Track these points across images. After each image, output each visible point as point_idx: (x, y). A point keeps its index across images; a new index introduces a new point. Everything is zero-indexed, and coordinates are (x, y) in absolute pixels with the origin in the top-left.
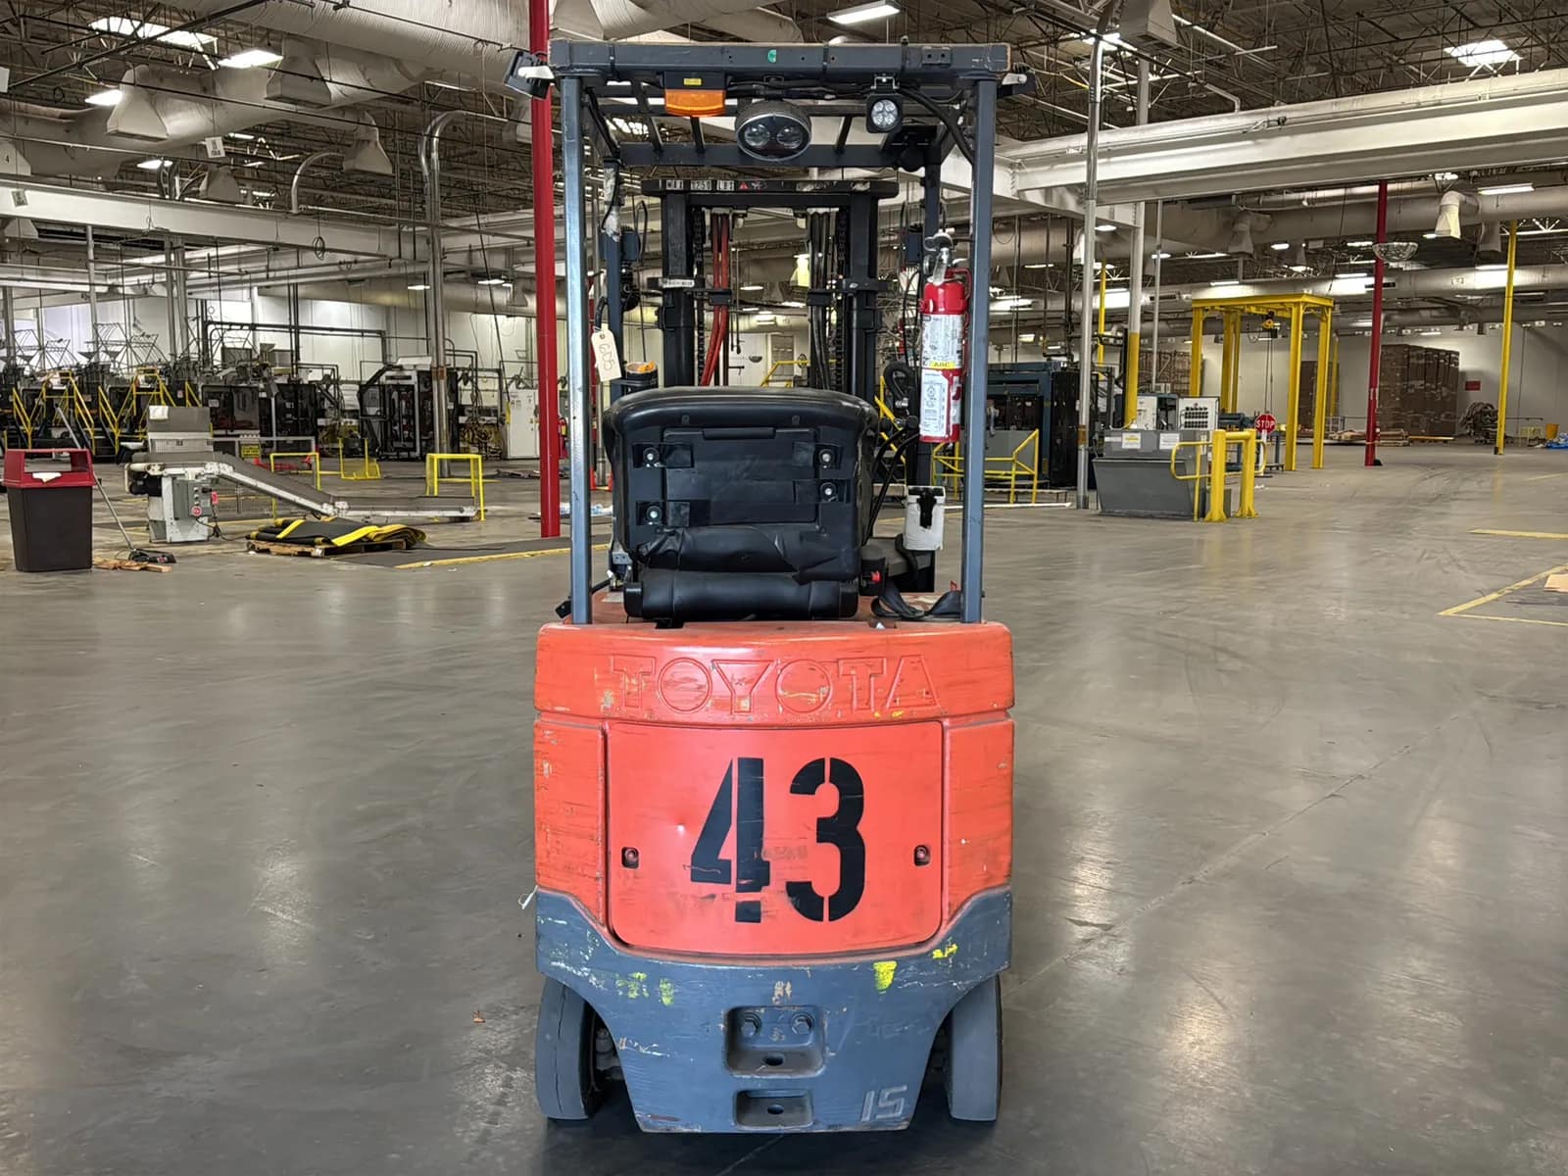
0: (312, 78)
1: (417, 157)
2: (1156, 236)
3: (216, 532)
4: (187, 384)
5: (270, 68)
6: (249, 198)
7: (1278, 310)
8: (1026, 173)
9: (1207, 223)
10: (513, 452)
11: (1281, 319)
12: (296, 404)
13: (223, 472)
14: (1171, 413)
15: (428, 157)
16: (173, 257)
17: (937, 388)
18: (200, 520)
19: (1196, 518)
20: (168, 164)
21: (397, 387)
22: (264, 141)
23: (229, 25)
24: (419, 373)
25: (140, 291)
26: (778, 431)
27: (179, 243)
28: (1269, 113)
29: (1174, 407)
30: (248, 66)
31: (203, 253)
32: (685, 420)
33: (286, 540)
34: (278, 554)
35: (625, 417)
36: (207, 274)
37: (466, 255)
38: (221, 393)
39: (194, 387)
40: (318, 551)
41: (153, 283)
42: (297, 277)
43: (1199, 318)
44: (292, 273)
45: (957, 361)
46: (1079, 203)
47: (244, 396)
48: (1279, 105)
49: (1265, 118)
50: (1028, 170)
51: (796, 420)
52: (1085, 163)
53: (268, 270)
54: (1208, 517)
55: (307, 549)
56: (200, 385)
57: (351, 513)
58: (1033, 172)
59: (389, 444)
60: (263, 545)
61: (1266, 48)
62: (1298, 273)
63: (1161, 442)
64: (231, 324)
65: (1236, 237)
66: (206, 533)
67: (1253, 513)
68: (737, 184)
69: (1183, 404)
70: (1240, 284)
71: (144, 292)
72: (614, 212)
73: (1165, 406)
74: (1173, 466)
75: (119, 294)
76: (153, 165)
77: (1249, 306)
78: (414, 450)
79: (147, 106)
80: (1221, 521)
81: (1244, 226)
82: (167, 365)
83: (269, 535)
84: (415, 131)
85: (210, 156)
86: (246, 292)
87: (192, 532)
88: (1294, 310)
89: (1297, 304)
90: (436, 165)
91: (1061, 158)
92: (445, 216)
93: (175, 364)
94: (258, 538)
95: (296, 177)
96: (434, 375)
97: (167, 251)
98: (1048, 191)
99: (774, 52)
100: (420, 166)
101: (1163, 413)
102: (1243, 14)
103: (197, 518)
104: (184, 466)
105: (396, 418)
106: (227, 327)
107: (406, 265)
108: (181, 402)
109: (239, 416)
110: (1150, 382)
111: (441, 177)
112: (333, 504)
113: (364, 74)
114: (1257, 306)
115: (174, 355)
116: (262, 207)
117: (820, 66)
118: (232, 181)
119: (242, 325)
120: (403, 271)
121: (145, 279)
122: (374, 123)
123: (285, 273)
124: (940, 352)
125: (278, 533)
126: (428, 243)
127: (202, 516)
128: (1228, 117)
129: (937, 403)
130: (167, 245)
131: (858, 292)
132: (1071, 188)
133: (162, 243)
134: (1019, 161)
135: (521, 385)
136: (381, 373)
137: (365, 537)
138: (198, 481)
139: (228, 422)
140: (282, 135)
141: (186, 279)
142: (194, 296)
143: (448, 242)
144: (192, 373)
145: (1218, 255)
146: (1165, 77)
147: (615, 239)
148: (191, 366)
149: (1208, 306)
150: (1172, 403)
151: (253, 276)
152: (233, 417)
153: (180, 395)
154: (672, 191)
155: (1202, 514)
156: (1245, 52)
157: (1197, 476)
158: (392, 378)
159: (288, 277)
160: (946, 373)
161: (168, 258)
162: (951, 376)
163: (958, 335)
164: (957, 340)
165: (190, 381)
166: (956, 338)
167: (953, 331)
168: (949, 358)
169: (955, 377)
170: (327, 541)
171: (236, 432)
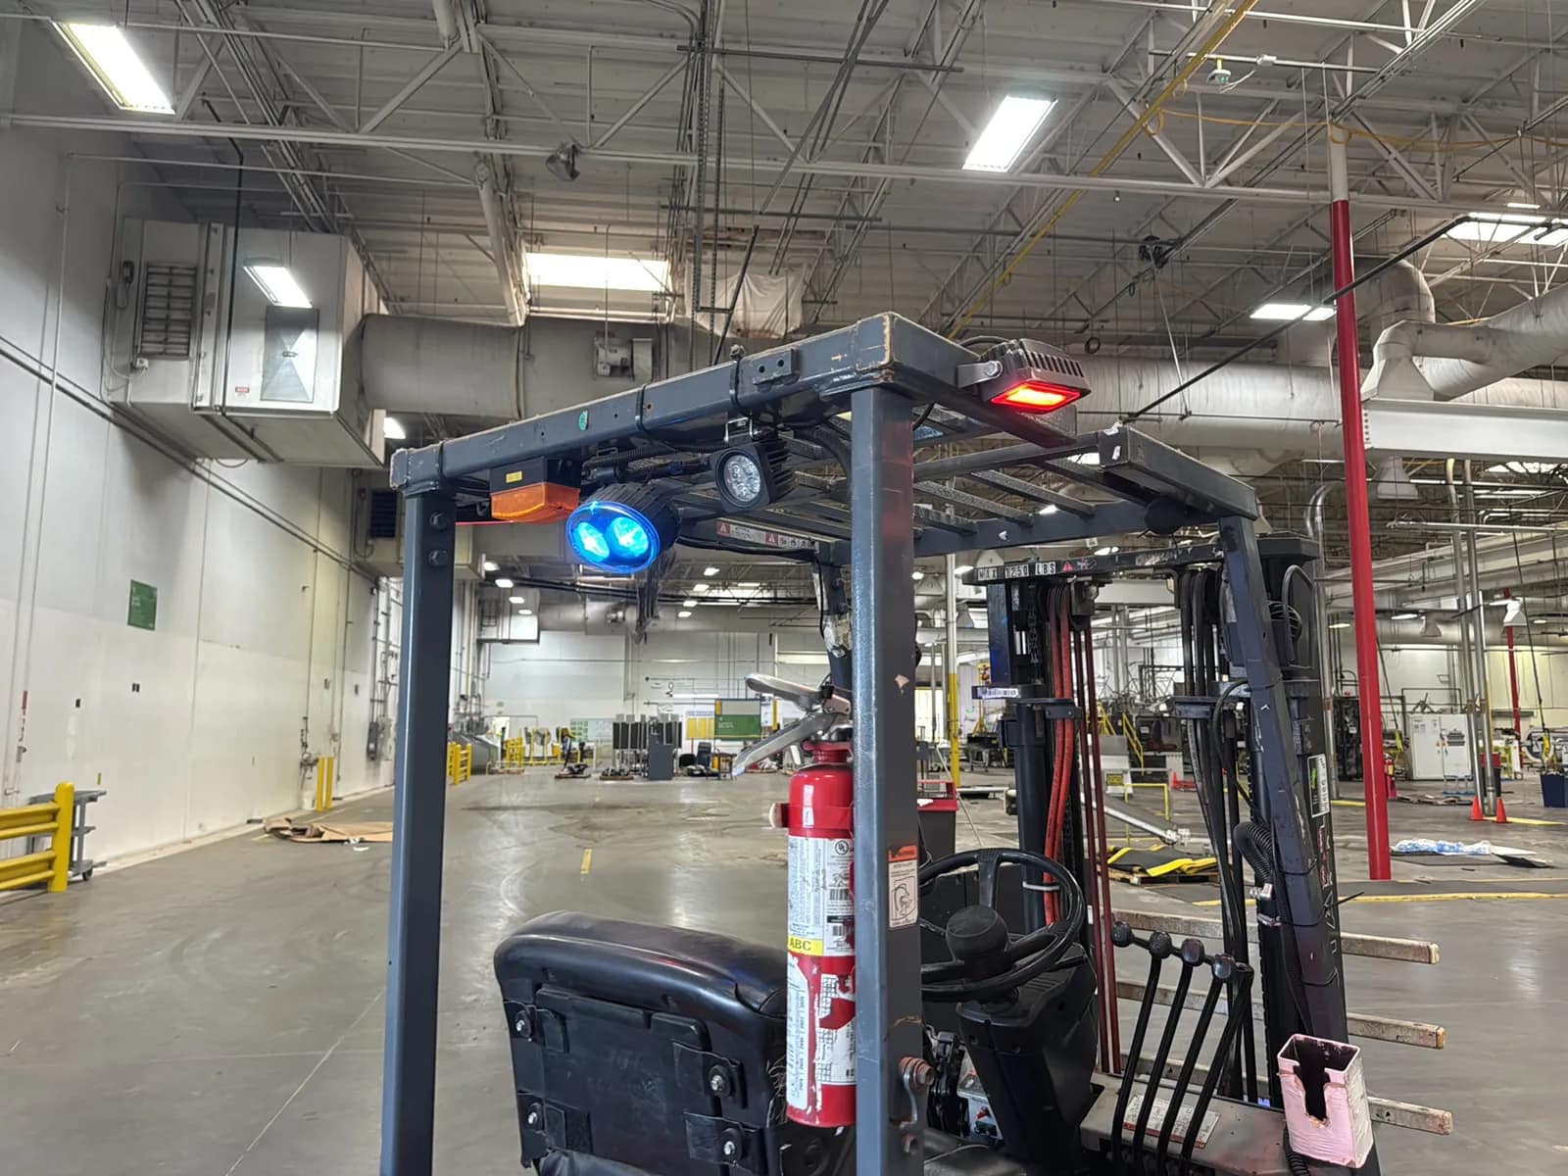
4: (1124, 716)
10: (1419, 772)
16: (1117, 619)
17: (793, 996)
20: (1115, 549)
26: (655, 1018)
27: (1121, 607)
31: (1142, 613)
33: (1112, 866)
36: (1144, 630)
38: (1152, 722)
39: (1130, 718)
40: (1135, 879)
47: (1171, 724)
55: (1128, 877)
56: (1135, 715)
57: (1193, 840)
64: (1161, 667)
84: (1302, 502)
90: (1320, 527)
100: (1306, 528)
106: (1158, 669)
108: (1119, 731)
109: (1166, 740)
111: (1324, 537)
112: (1176, 831)
113: (1233, 464)
124: (798, 918)
125: (1110, 857)
130: (1113, 609)
135: (1427, 710)
137: (1179, 869)
139: (1156, 746)
141: (1129, 634)
144: (1129, 707)
148: (1129, 700)
153: (1120, 724)
160: (806, 964)
161: (1114, 619)
162: (815, 971)
163: (830, 880)
164: (827, 893)
165: (1127, 713)
166: (824, 887)
167: (818, 872)
168: (808, 930)
169: (824, 976)
170: (1143, 871)
171: (1163, 754)
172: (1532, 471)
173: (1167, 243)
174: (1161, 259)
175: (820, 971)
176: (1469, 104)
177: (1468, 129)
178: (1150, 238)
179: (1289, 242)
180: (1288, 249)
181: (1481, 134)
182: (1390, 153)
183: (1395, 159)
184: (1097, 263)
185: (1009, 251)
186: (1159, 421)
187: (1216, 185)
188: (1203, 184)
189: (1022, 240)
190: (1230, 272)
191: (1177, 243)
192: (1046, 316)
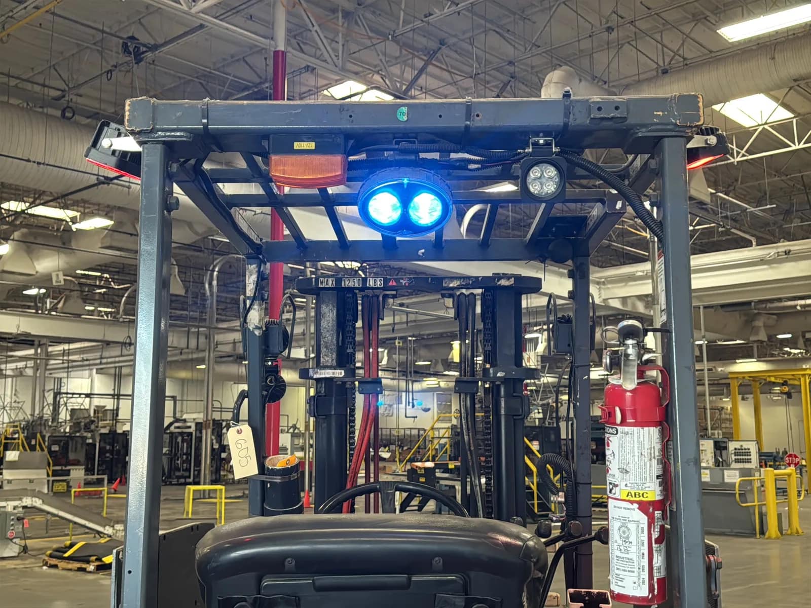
0: (131, 235)
1: (203, 284)
2: (701, 330)
3: (25, 549)
4: (38, 435)
5: (105, 229)
6: (96, 313)
7: (790, 379)
8: (609, 288)
9: (734, 320)
11: (793, 386)
12: (113, 447)
13: (34, 504)
14: (724, 452)
15: (210, 284)
16: (39, 351)
17: (633, 527)
18: (14, 540)
19: (758, 536)
20: (43, 291)
21: (181, 434)
22: (108, 276)
23: (86, 205)
24: (197, 424)
25: (17, 372)
26: (414, 578)
27: (43, 341)
28: (777, 247)
29: (726, 448)
30: (93, 228)
31: (60, 348)
32: (290, 563)
33: (70, 558)
34: (64, 569)
35: (208, 563)
36: (61, 362)
37: (231, 345)
38: (61, 441)
39: (43, 437)
40: (91, 568)
41: (26, 367)
42: (119, 362)
43: (735, 385)
44: (117, 359)
45: (658, 489)
46: (646, 307)
47: (76, 442)
48: (783, 242)
49: (775, 251)
50: (609, 286)
51: (438, 562)
52: (650, 281)
53: (101, 358)
54: (767, 535)
55: (84, 566)
56: (47, 435)
58: (613, 288)
59: (172, 473)
60: (54, 561)
61: (768, 206)
62: (795, 354)
63: (726, 477)
64: (73, 394)
65: (755, 330)
66: (17, 551)
67: (800, 531)
68: (386, 281)
69: (732, 446)
70: (757, 361)
71: (19, 373)
72: (256, 307)
73: (720, 447)
74: (737, 495)
75: (2, 374)
76: (33, 292)
77: (769, 376)
78: (189, 477)
79: (25, 255)
80: (777, 538)
81: (759, 323)
82: (28, 422)
83: (59, 553)
85: (54, 283)
86: (87, 373)
87: (7, 550)
88: (802, 379)
89: (804, 375)
90: (215, 289)
91: (632, 278)
92: (218, 321)
93: (33, 421)
94: (51, 556)
95: (124, 299)
96: (204, 425)
97: (36, 347)
98: (624, 300)
99: (405, 109)
100: (204, 289)
101: (718, 452)
102: (748, 187)
103: (11, 540)
104: (6, 500)
105: (179, 455)
106: (70, 396)
107: (192, 353)
108: (33, 448)
109: (72, 456)
110: (707, 429)
111: (217, 296)
112: (113, 527)
114: (776, 377)
115: (32, 415)
116: (106, 318)
117: (464, 125)
118: (80, 301)
119: (80, 394)
120: (190, 357)
121: (21, 365)
122: (175, 263)
123: (113, 360)
124: (631, 478)
125: (65, 552)
126: (206, 338)
127: (14, 538)
128: (749, 250)
129: (633, 549)
130: (36, 343)
131: (505, 380)
132: (640, 297)
133: (33, 341)
134: (603, 280)
136: (171, 424)
138: (15, 511)
139: (63, 461)
140: (118, 272)
141: (47, 365)
142: (53, 375)
143: (219, 338)
144: (43, 428)
145: (738, 342)
146: (697, 228)
147: (257, 333)
148: (43, 422)
149: (740, 376)
150: (724, 445)
151: (91, 362)
152: (67, 457)
153: (33, 442)
154: (324, 289)
155: (762, 532)
156: (753, 209)
157: (756, 503)
158: (178, 427)
159: (115, 362)
160: (644, 507)
161: (36, 351)
162: (651, 510)
163: (657, 454)
164: (656, 461)
165: (41, 433)
166: (654, 458)
167: (650, 448)
168: (645, 485)
169: (656, 512)
170: (99, 559)
171: (68, 468)
172: (347, 267)
173: (145, 46)
174: (138, 57)
175: (654, 510)
176: (361, 7)
177: (359, 26)
178: (132, 38)
179: (228, 70)
180: (229, 75)
181: (366, 30)
182: (313, 26)
183: (316, 31)
184: (78, 45)
185: (11, 14)
186: (129, 187)
187: (199, 12)
188: (190, 9)
189: (25, 8)
190: (182, 81)
191: (154, 48)
192: (24, 77)
